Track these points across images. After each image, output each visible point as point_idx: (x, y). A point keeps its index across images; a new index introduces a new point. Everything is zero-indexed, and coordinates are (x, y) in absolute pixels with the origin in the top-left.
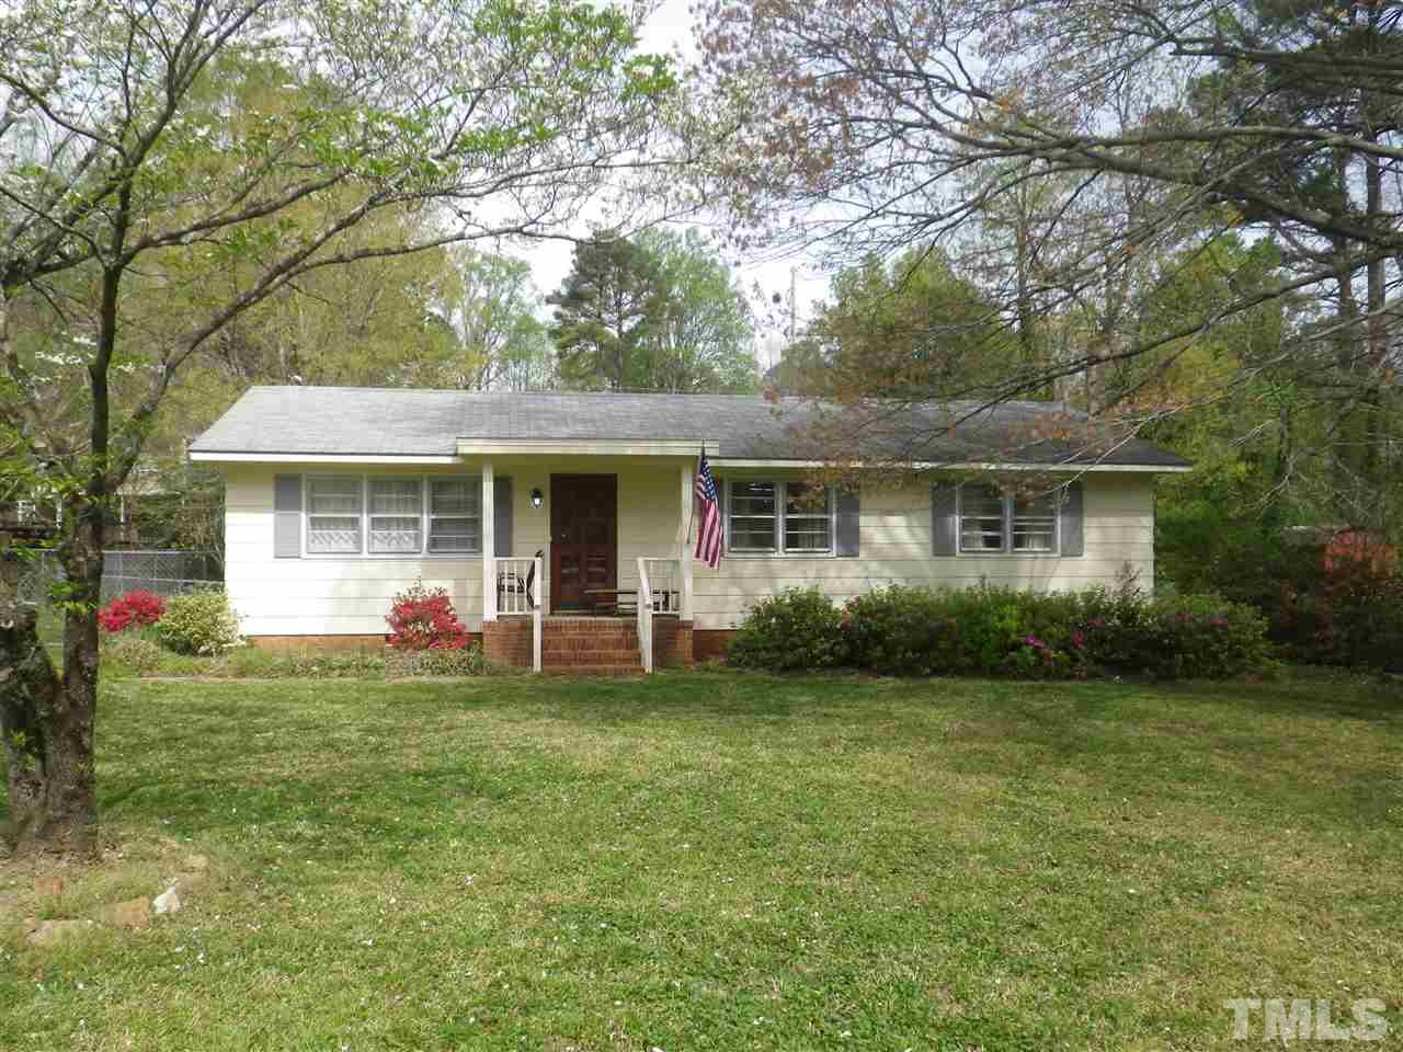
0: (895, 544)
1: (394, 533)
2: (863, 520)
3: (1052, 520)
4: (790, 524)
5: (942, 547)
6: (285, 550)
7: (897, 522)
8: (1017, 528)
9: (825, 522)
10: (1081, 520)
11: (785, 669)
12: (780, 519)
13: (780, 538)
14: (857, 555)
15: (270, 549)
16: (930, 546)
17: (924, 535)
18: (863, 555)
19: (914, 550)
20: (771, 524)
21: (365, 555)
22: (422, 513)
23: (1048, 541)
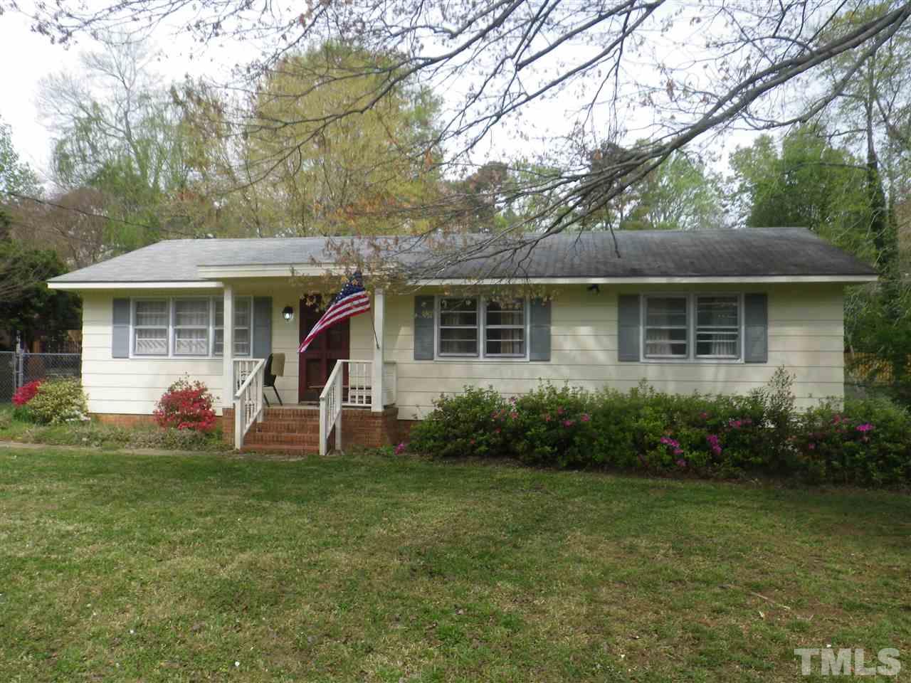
0: (584, 351)
1: (194, 340)
2: (554, 330)
3: (736, 330)
4: (490, 334)
5: (627, 353)
6: (119, 352)
7: (584, 331)
8: (699, 337)
9: (521, 331)
10: (766, 329)
11: (446, 456)
12: (482, 328)
13: (482, 346)
14: (549, 360)
15: (109, 352)
16: (616, 354)
17: (612, 343)
18: (553, 360)
19: (602, 357)
20: (474, 334)
21: (170, 356)
22: (209, 325)
23: (733, 349)
